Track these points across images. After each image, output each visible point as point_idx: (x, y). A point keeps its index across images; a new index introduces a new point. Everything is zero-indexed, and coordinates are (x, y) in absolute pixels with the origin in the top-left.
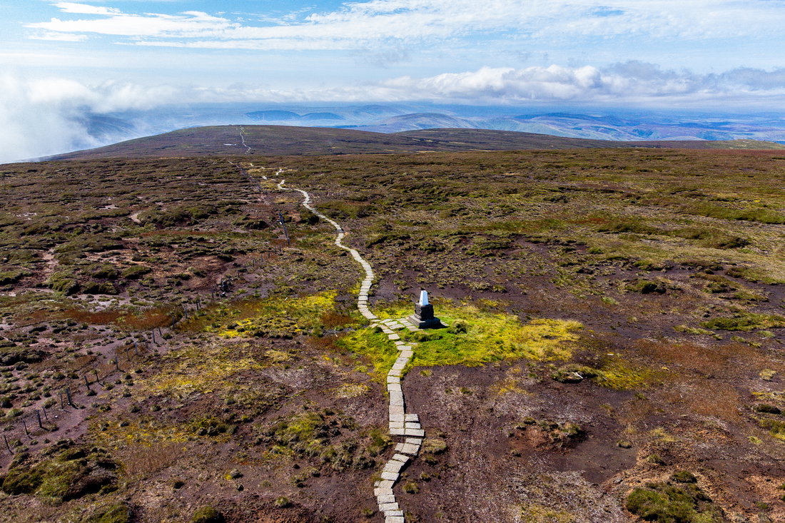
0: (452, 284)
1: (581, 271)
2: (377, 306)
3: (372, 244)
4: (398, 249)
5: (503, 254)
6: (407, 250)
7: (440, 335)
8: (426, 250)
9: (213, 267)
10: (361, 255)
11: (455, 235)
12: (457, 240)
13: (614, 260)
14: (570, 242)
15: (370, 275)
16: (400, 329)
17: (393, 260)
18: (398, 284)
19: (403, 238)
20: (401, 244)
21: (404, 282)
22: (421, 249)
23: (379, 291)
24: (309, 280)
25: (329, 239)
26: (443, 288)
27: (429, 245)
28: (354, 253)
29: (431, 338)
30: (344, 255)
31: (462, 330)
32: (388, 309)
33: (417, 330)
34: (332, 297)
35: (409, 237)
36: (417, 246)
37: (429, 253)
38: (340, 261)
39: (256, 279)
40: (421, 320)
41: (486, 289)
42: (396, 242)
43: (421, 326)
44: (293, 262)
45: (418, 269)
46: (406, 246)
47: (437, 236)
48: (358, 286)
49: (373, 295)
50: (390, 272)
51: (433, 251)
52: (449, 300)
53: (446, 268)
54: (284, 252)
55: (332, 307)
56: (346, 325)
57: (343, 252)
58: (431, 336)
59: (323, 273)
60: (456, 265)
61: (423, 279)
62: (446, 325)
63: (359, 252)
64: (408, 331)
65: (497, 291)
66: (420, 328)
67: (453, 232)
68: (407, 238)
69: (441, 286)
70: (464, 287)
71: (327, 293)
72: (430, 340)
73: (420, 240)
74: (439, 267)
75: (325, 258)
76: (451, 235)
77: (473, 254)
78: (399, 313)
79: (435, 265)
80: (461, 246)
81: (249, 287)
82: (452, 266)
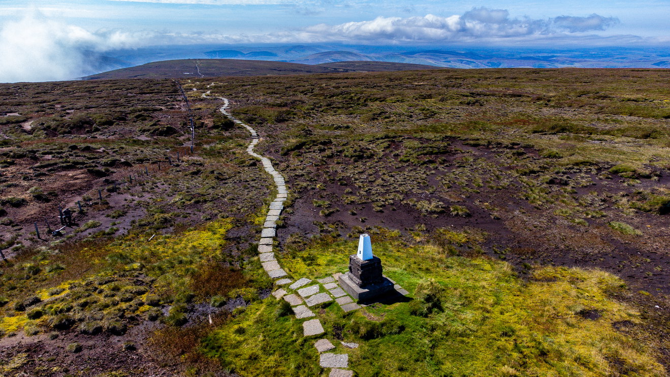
0: (392, 204)
1: (552, 182)
2: (288, 247)
3: (288, 150)
4: (319, 156)
5: (445, 161)
6: (329, 157)
7: (399, 323)
8: (352, 157)
9: (73, 185)
10: (275, 165)
11: (382, 138)
12: (386, 144)
13: (582, 166)
14: (514, 144)
15: (283, 193)
16: (326, 305)
17: (313, 170)
18: (320, 206)
19: (324, 143)
20: (321, 151)
21: (327, 202)
22: (346, 156)
23: (292, 218)
24: (197, 202)
25: (241, 145)
26: (381, 212)
27: (355, 151)
28: (267, 163)
29: (384, 330)
30: (254, 164)
31: (435, 305)
32: (305, 254)
33: (354, 306)
34: (222, 231)
35: (330, 142)
36: (341, 152)
37: (356, 161)
38: (247, 174)
39: (124, 203)
40: (362, 286)
41: (441, 213)
42: (316, 148)
43: (363, 299)
44: (186, 175)
45: (346, 182)
46: (328, 152)
47: (362, 140)
48: (264, 211)
49: (284, 227)
50: (309, 188)
51: (360, 158)
52: (395, 232)
53: (380, 181)
54: (183, 161)
55: (218, 252)
56: (233, 293)
57: (251, 162)
58: (383, 325)
59: (221, 190)
60: (392, 176)
61: (353, 198)
62: (405, 293)
63: (272, 160)
64: (339, 309)
65: (457, 215)
66: (359, 303)
67: (379, 136)
68: (327, 143)
69: (379, 209)
70: (410, 210)
71: (216, 224)
72: (383, 335)
73: (344, 145)
74: (371, 178)
75: (228, 169)
76: (378, 139)
77: (409, 160)
78: (322, 260)
79: (365, 176)
80: (392, 151)
81: (108, 216)
82: (386, 177)
